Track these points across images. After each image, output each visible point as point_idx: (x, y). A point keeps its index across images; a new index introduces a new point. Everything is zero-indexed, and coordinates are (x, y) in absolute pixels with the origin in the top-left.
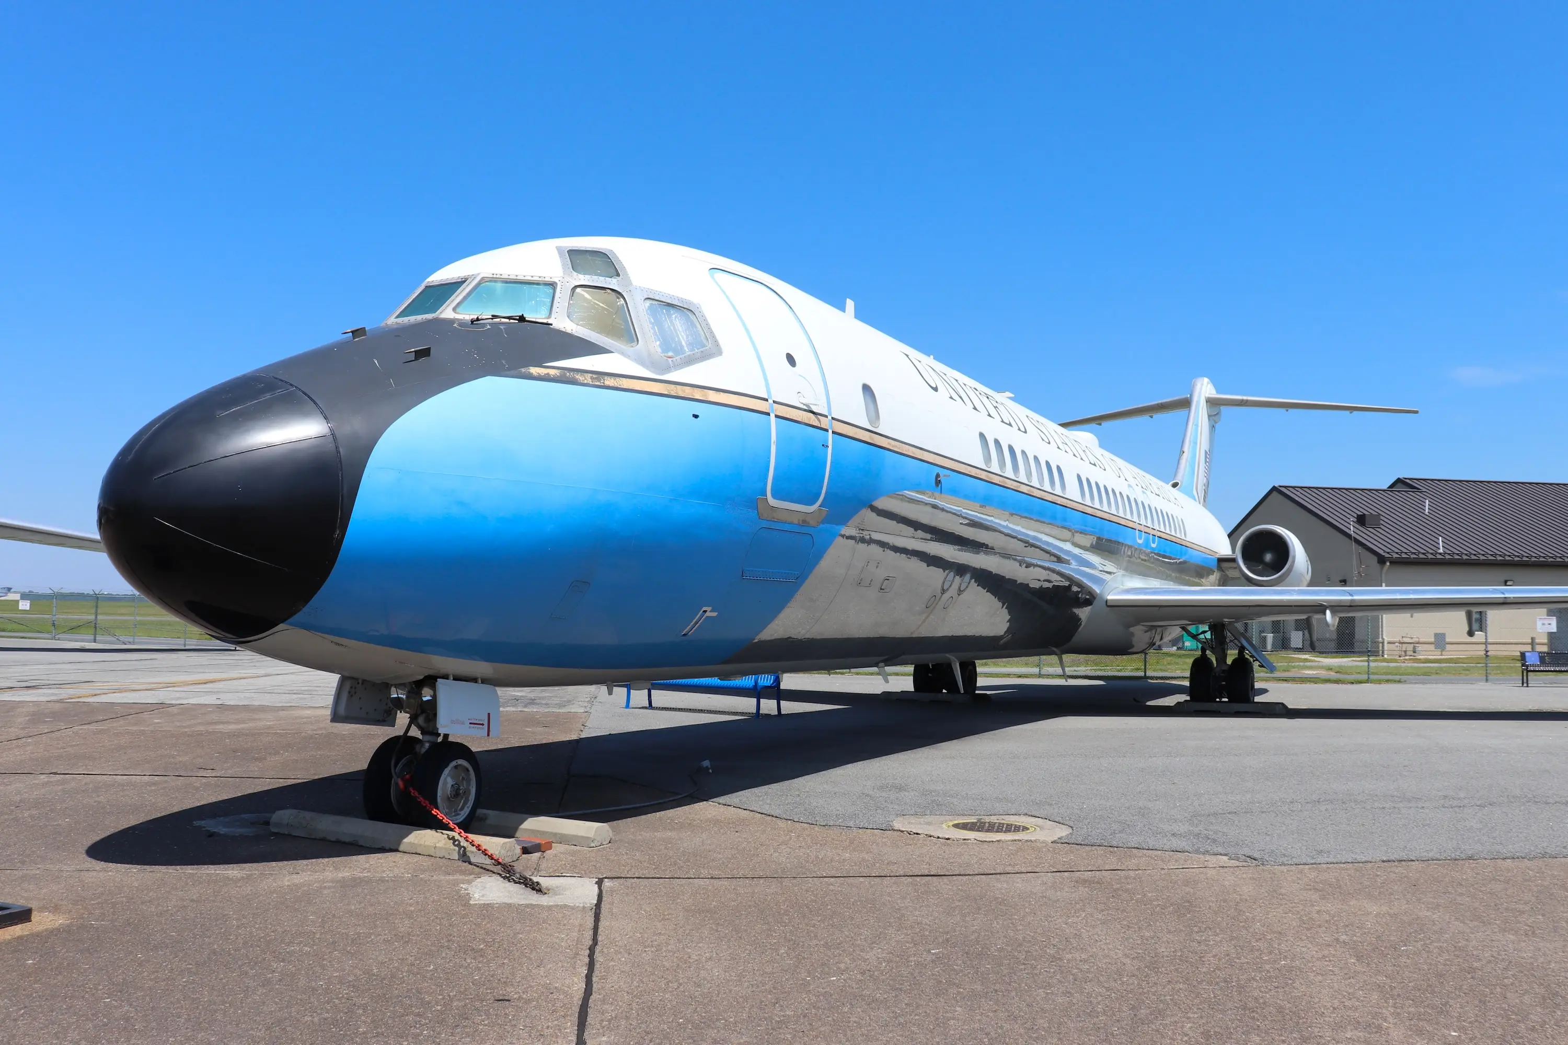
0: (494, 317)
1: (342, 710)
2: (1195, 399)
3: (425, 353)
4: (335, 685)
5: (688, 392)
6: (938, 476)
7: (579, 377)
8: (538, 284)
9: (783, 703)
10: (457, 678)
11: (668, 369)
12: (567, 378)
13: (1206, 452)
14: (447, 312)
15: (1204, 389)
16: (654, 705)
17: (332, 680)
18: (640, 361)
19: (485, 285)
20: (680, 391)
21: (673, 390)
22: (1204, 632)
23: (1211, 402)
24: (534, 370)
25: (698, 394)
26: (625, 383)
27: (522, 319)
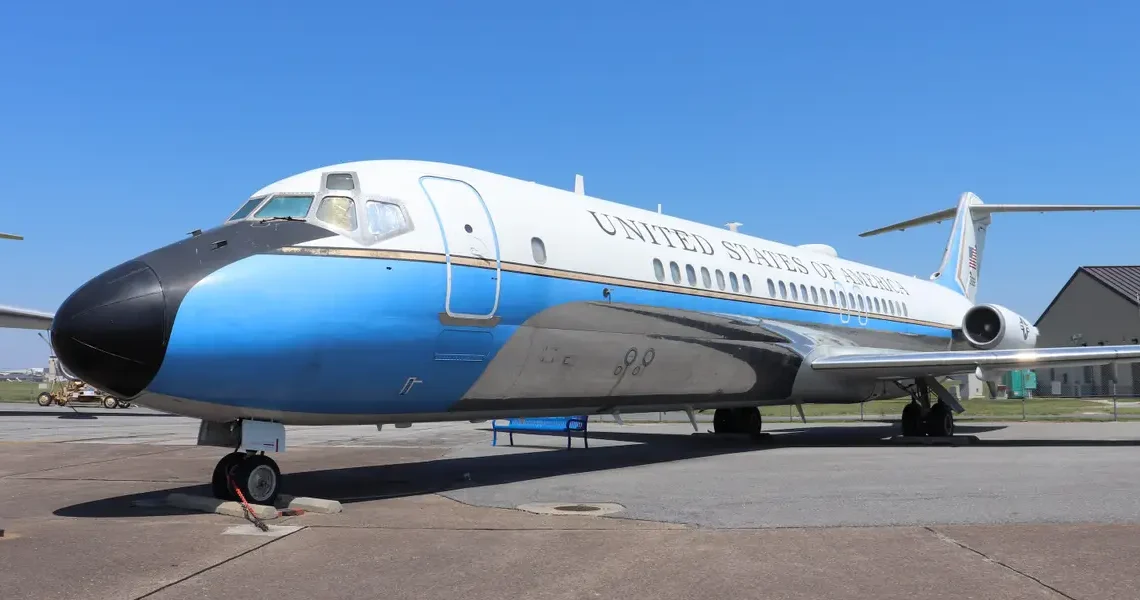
0: (276, 218)
1: (203, 438)
2: (960, 209)
3: (225, 243)
4: (199, 425)
5: (384, 255)
6: (606, 290)
7: (313, 251)
8: (304, 197)
9: (589, 440)
10: (256, 419)
11: (374, 241)
12: (305, 252)
13: (971, 249)
14: (251, 217)
15: (970, 200)
16: (514, 443)
17: (198, 422)
18: (356, 239)
19: (275, 202)
20: (379, 254)
21: (375, 254)
22: (911, 385)
23: (974, 210)
24: (285, 249)
25: (392, 255)
26: (343, 252)
27: (290, 219)
